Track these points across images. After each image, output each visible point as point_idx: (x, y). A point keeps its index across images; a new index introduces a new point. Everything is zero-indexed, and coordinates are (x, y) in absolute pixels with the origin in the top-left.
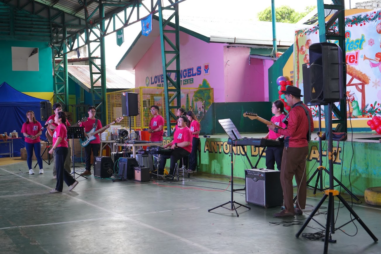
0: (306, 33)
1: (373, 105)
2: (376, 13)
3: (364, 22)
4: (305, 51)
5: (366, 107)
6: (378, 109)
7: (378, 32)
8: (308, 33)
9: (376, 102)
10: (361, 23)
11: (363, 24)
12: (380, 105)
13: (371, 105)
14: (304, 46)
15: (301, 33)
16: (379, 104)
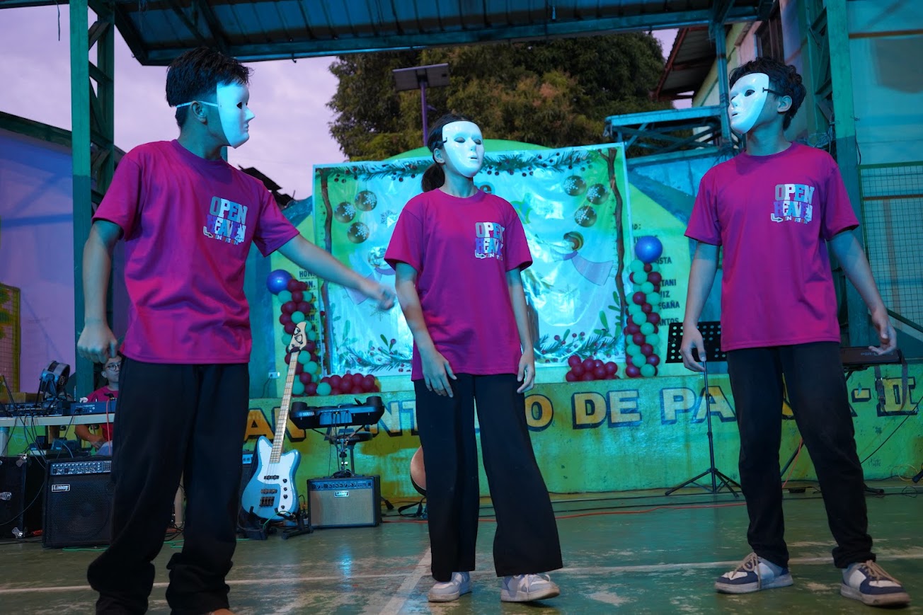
0: (359, 176)
1: (562, 338)
2: (561, 155)
3: (529, 169)
4: (354, 215)
5: (543, 342)
6: (574, 344)
7: (567, 192)
8: (363, 176)
9: (568, 332)
10: (524, 172)
11: (527, 173)
12: (577, 337)
13: (557, 338)
14: (350, 204)
15: (338, 176)
16: (574, 336)
